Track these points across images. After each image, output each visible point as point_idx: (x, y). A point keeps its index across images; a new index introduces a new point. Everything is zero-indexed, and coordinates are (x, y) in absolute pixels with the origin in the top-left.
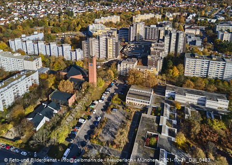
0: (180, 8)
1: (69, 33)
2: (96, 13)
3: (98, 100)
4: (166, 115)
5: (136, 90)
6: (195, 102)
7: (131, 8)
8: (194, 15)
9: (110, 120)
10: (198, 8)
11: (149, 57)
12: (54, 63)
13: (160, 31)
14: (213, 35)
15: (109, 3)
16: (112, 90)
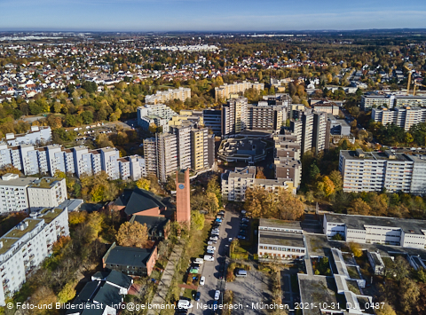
0: (288, 70)
1: (99, 125)
2: (140, 83)
3: (202, 257)
4: (342, 270)
5: (272, 228)
6: (382, 240)
7: (202, 72)
8: (317, 81)
9: (238, 294)
10: (317, 69)
11: (277, 162)
12: (90, 188)
13: (276, 112)
14: (362, 115)
15: (159, 64)
16: (221, 232)
